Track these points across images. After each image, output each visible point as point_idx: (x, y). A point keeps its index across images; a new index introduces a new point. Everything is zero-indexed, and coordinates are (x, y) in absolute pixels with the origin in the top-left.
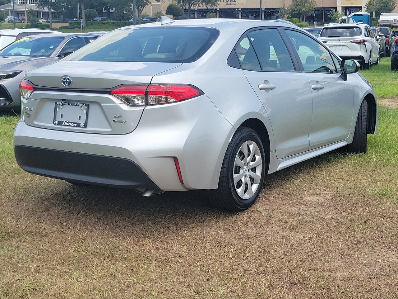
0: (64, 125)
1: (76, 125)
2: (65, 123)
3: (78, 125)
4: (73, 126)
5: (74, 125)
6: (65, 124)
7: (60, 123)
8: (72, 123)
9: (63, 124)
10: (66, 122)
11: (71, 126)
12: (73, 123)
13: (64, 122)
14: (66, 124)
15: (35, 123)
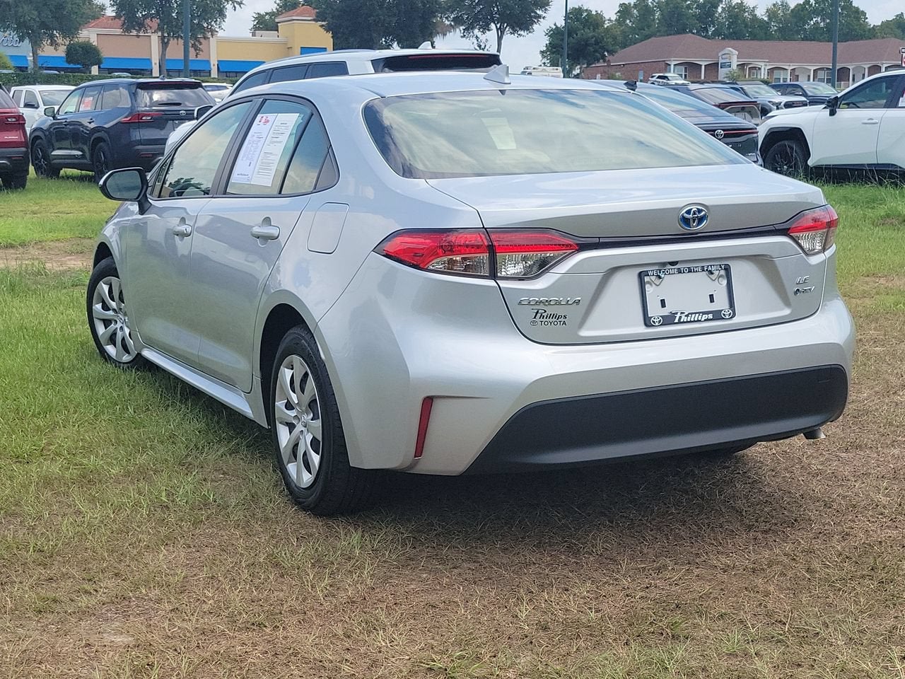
0: (680, 322)
1: (711, 316)
2: (680, 317)
3: (717, 315)
4: (705, 320)
5: (705, 317)
6: (682, 320)
7: (668, 320)
8: (699, 313)
9: (676, 321)
10: (683, 316)
11: (698, 321)
12: (704, 313)
13: (678, 316)
14: (684, 319)
15: (585, 333)
